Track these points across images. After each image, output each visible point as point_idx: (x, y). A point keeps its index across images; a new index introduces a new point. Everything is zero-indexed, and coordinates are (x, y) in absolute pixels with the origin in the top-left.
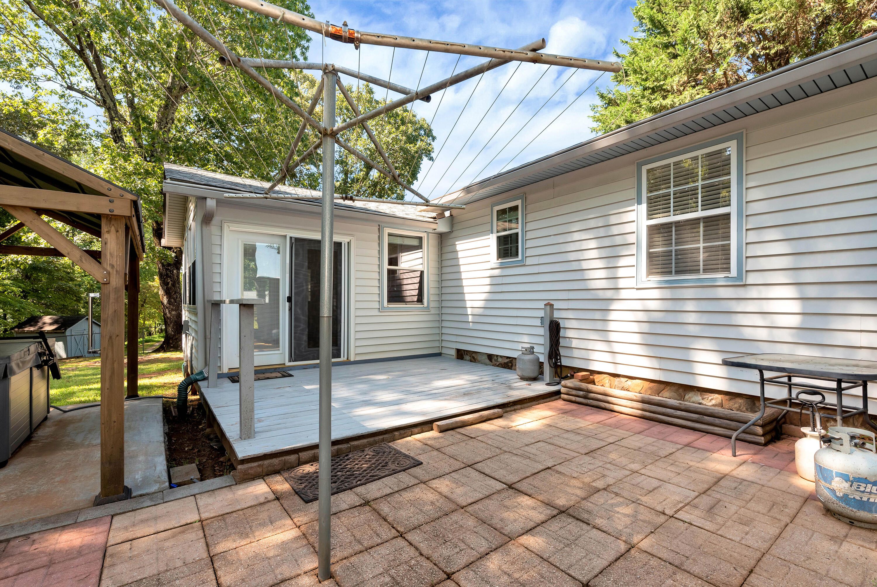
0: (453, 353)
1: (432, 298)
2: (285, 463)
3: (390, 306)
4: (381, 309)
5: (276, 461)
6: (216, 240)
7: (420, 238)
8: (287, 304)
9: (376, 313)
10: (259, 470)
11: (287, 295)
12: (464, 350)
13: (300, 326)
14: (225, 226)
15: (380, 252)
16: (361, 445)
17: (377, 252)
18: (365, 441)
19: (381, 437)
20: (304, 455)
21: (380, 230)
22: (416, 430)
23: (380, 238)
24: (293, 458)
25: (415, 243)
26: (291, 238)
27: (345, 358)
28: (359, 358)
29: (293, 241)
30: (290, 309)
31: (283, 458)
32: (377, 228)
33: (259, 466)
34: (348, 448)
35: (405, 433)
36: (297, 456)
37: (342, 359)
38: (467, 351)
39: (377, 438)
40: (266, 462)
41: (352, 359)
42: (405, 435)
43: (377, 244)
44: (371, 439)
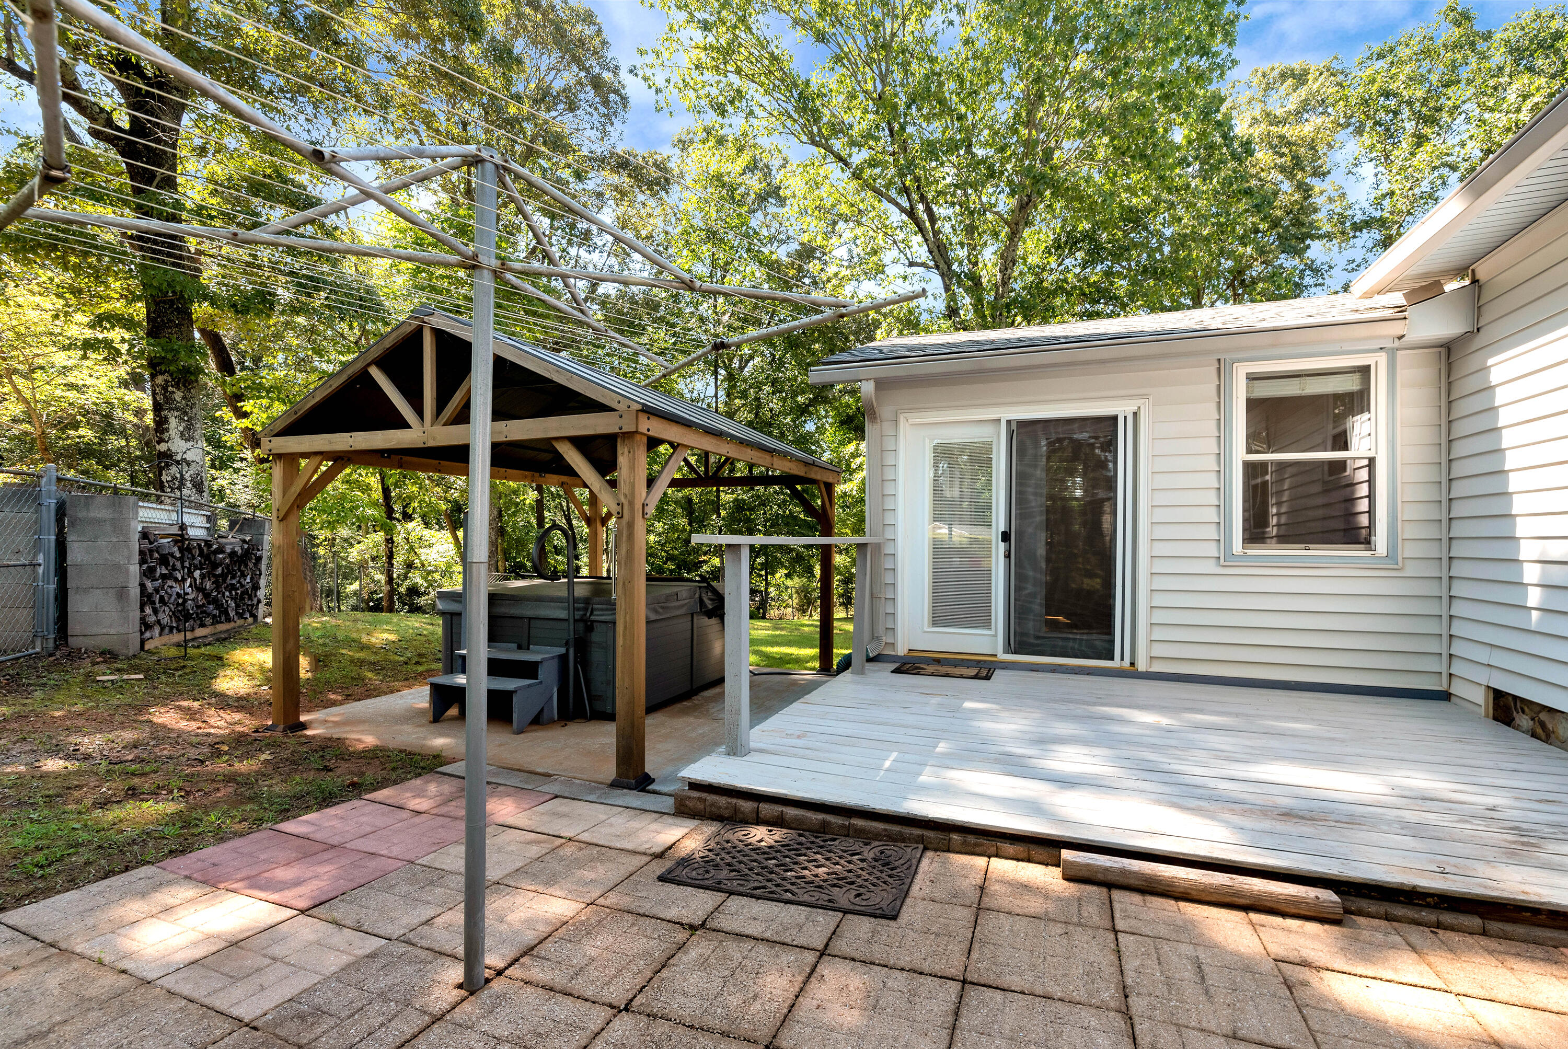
0: (1479, 697)
1: (1409, 532)
2: (736, 810)
3: (1250, 552)
4: (1226, 559)
5: (723, 801)
6: (889, 444)
7: (1365, 371)
8: (1002, 546)
9: (1210, 567)
10: (700, 806)
11: (1002, 528)
12: (1515, 698)
13: (1025, 588)
14: (902, 418)
15: (1223, 423)
16: (869, 832)
17: (1213, 424)
18: (880, 826)
19: (917, 832)
20: (767, 809)
21: (1222, 369)
22: (1009, 848)
23: (1222, 392)
24: (747, 806)
25: (1350, 384)
26: (1009, 422)
27: (1126, 663)
28: (1157, 668)
29: (1014, 427)
30: (1008, 556)
31: (734, 801)
32: (1213, 369)
33: (699, 799)
34: (843, 826)
35: (976, 845)
36: (755, 805)
37: (1115, 664)
38: (1523, 700)
39: (907, 830)
40: (711, 798)
41: (1142, 666)
42: (977, 850)
43: (1213, 406)
44: (895, 828)
